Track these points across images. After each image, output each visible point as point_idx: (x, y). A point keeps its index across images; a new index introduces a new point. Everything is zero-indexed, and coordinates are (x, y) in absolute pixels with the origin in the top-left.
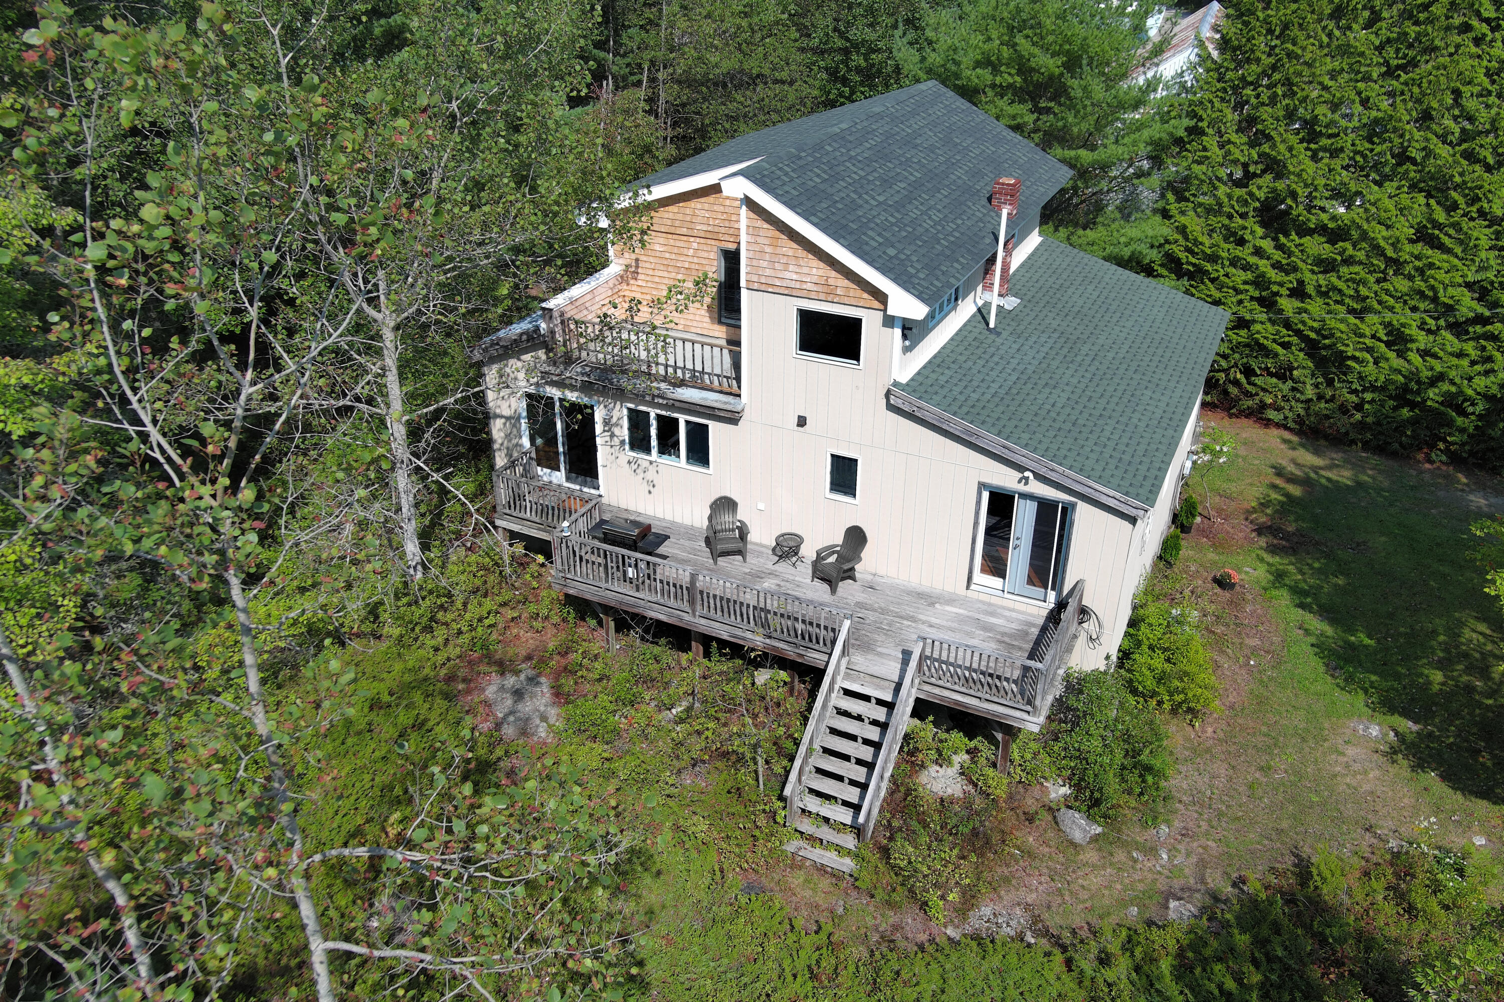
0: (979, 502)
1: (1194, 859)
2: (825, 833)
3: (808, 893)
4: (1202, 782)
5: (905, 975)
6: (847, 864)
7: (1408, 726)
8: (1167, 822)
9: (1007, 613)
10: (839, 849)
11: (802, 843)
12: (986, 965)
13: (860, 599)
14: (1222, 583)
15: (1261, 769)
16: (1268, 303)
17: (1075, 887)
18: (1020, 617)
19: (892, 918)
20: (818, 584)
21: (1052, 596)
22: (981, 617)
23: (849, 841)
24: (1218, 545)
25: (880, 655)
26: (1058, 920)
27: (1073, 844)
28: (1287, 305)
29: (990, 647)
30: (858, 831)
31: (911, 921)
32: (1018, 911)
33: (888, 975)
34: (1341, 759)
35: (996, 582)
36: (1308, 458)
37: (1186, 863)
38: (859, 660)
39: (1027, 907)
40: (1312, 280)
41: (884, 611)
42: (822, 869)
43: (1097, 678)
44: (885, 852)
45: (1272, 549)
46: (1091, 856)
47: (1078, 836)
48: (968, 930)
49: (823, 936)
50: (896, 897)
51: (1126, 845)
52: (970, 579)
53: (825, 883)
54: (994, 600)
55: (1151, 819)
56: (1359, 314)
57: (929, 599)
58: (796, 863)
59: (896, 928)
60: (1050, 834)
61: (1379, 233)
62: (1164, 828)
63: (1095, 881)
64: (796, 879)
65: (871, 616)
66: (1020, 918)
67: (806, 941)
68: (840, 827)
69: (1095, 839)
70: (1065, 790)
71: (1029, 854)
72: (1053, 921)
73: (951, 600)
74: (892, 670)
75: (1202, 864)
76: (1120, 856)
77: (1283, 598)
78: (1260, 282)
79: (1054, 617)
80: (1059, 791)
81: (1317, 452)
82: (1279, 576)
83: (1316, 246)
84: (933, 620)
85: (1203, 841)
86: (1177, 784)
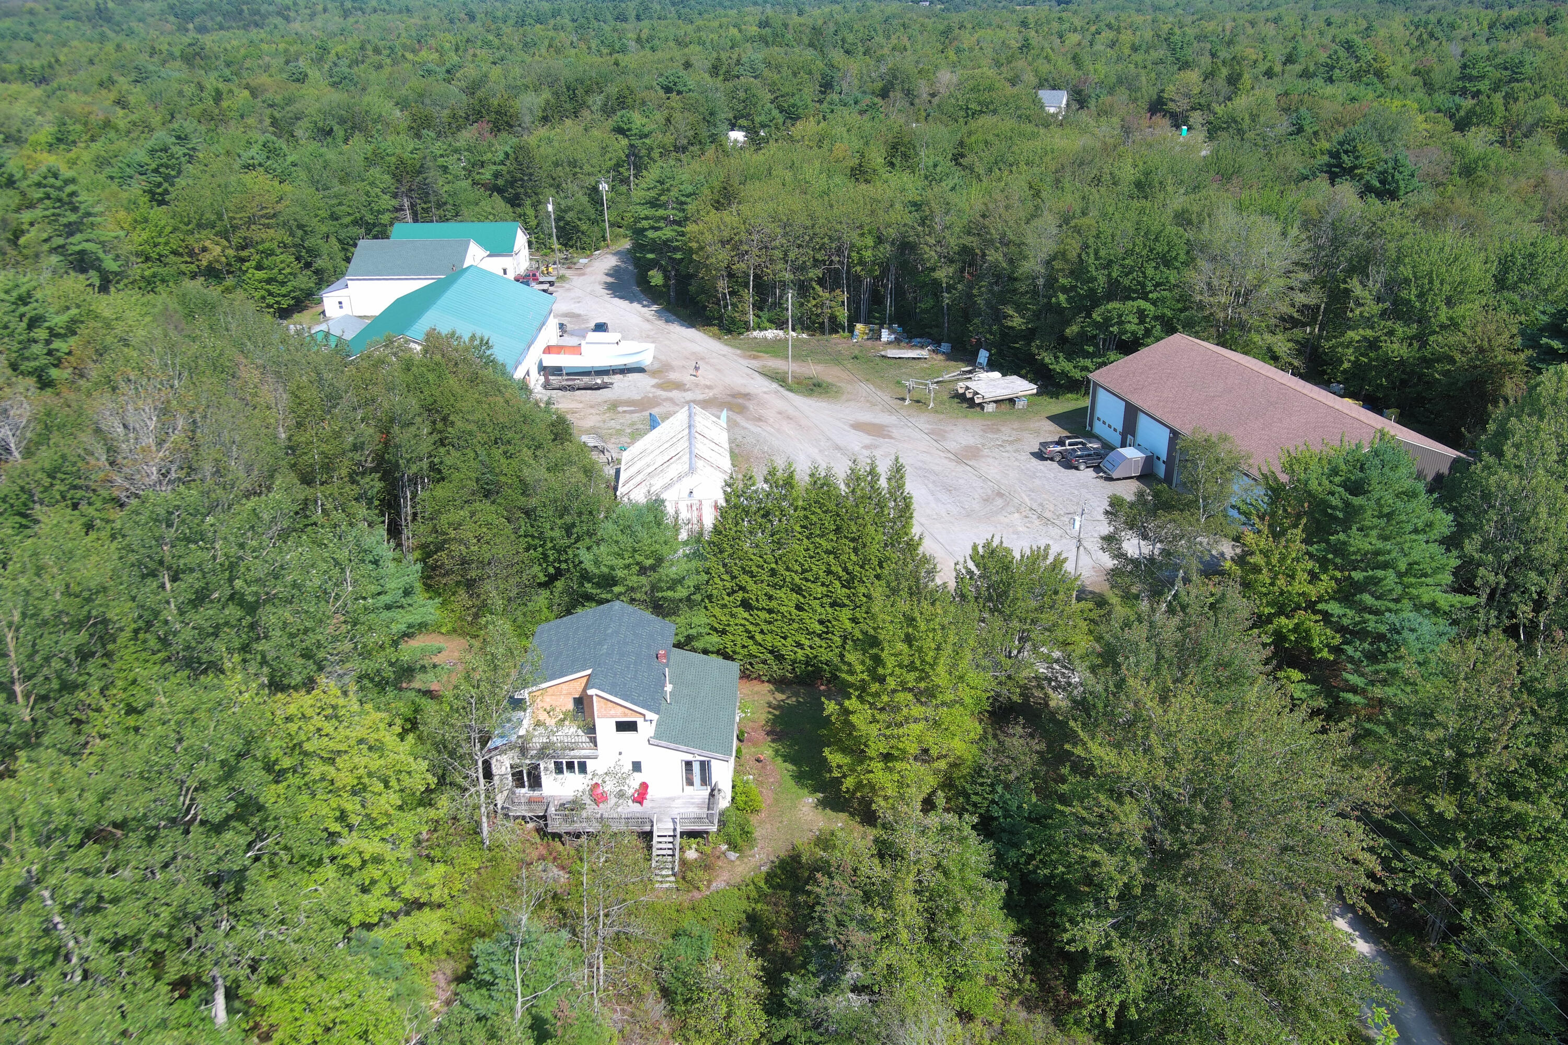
0: (682, 766)
1: (765, 854)
2: (666, 879)
3: (666, 897)
4: (764, 831)
6: (674, 886)
7: (820, 795)
8: (756, 846)
9: (697, 797)
10: (671, 882)
11: (660, 884)
13: (652, 805)
14: (758, 760)
15: (780, 822)
16: (752, 638)
17: (736, 872)
18: (702, 797)
19: (691, 894)
20: (636, 804)
21: (709, 788)
22: (690, 801)
23: (673, 879)
24: (755, 744)
25: (666, 822)
26: (734, 881)
27: (732, 862)
28: (759, 637)
29: (696, 810)
30: (674, 875)
31: (696, 894)
32: (723, 882)
34: (804, 812)
35: (692, 788)
36: (781, 696)
37: (764, 856)
38: (661, 825)
39: (725, 881)
40: (765, 627)
42: (668, 889)
43: (727, 809)
44: (684, 878)
45: (773, 741)
46: (737, 863)
47: (733, 859)
48: (712, 891)
50: (690, 890)
51: (746, 857)
52: (683, 789)
53: (670, 893)
54: (692, 794)
55: (751, 847)
56: (785, 638)
57: (672, 799)
58: (660, 890)
59: (693, 896)
60: (725, 861)
61: (783, 609)
62: (755, 848)
63: (740, 869)
64: (661, 894)
65: (659, 809)
66: (724, 884)
68: (670, 876)
69: (737, 858)
70: (726, 846)
71: (721, 867)
72: (732, 882)
73: (680, 798)
74: (671, 826)
75: (767, 854)
76: (745, 860)
77: (779, 760)
78: (747, 631)
79: (712, 795)
80: (724, 847)
81: (783, 692)
82: (777, 751)
83: (764, 615)
84: (678, 806)
85: (766, 848)
86: (756, 834)
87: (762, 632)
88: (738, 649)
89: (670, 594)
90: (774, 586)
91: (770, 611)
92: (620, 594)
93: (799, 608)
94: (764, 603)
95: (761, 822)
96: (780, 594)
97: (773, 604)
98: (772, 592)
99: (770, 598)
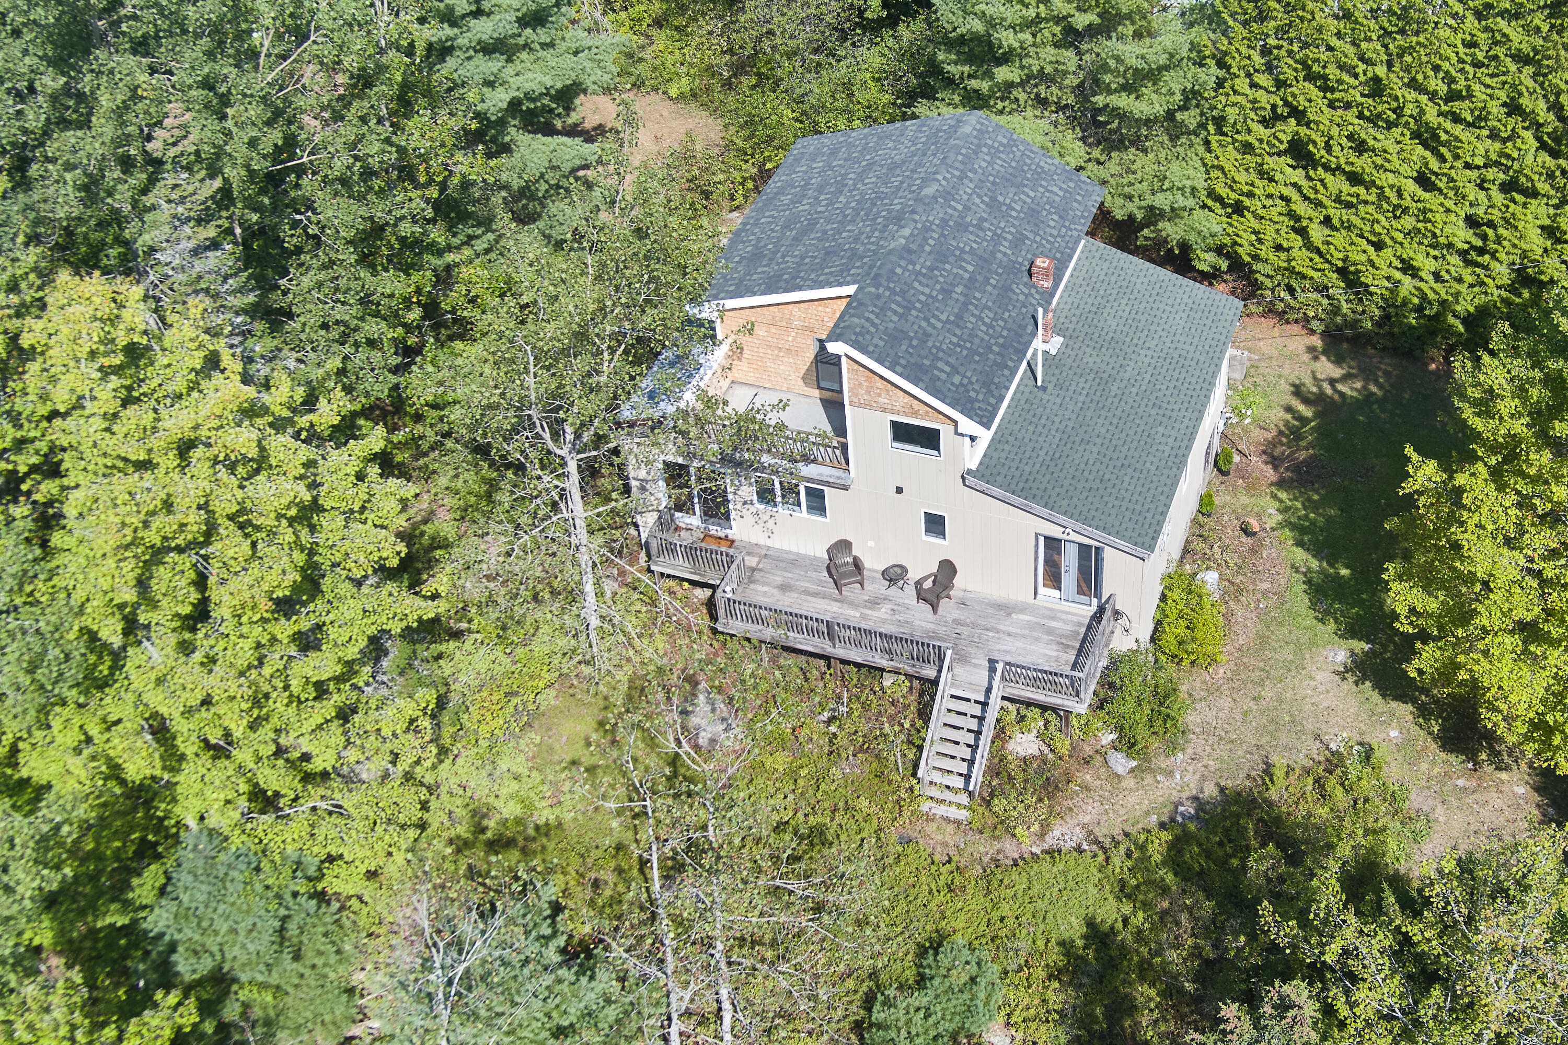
0: (1037, 545)
1: (1197, 776)
2: (948, 796)
3: (939, 837)
4: (1210, 715)
5: (1006, 882)
6: (963, 815)
7: (1362, 646)
8: (1183, 750)
9: (1064, 617)
10: (959, 806)
11: (934, 805)
12: (1055, 870)
13: (956, 616)
14: (1247, 530)
15: (1254, 699)
17: (1117, 807)
18: (1075, 619)
19: (997, 845)
20: (922, 604)
21: (1095, 601)
22: (1045, 621)
23: (964, 799)
24: (1251, 486)
25: (975, 665)
26: (1105, 831)
27: (1118, 776)
29: (1050, 651)
30: (968, 792)
31: (1008, 846)
32: (1078, 829)
33: (995, 883)
34: (1313, 683)
35: (1056, 593)
37: (1192, 780)
38: (960, 671)
39: (1084, 826)
41: (974, 625)
42: (947, 820)
44: (987, 804)
46: (1129, 782)
47: (1120, 770)
48: (1046, 847)
49: (954, 864)
50: (997, 833)
51: (1153, 772)
52: (1036, 593)
53: (950, 829)
54: (1054, 606)
55: (1173, 747)
57: (1007, 610)
58: (930, 818)
59: (999, 852)
60: (1102, 770)
62: (1180, 755)
63: (1132, 799)
64: (931, 828)
65: (965, 631)
66: (1079, 834)
67: (944, 870)
68: (956, 791)
69: (1132, 770)
70: (1114, 736)
71: (1086, 788)
72: (1100, 832)
73: (1022, 608)
74: (983, 676)
75: (1203, 778)
76: (1149, 779)
79: (1097, 617)
80: (1108, 738)
83: (1338, 184)
84: (1010, 629)
85: (1205, 762)
86: (1192, 719)
87: (1327, 221)
88: (1265, 251)
89: (1123, 101)
90: (1373, 120)
91: (1355, 178)
92: (1010, 85)
93: (1424, 180)
94: (1342, 155)
95: (1212, 690)
96: (1386, 141)
97: (1363, 164)
98: (1367, 133)
99: (1361, 147)
